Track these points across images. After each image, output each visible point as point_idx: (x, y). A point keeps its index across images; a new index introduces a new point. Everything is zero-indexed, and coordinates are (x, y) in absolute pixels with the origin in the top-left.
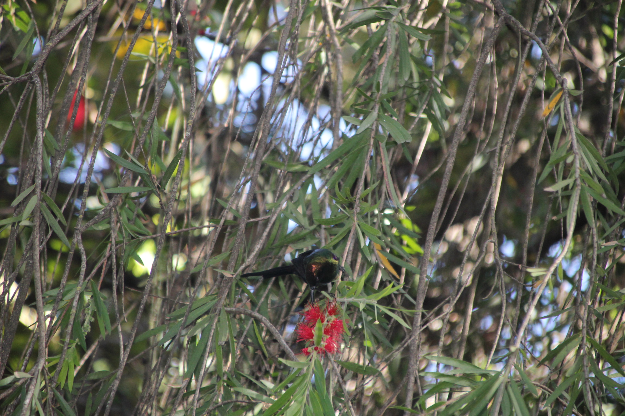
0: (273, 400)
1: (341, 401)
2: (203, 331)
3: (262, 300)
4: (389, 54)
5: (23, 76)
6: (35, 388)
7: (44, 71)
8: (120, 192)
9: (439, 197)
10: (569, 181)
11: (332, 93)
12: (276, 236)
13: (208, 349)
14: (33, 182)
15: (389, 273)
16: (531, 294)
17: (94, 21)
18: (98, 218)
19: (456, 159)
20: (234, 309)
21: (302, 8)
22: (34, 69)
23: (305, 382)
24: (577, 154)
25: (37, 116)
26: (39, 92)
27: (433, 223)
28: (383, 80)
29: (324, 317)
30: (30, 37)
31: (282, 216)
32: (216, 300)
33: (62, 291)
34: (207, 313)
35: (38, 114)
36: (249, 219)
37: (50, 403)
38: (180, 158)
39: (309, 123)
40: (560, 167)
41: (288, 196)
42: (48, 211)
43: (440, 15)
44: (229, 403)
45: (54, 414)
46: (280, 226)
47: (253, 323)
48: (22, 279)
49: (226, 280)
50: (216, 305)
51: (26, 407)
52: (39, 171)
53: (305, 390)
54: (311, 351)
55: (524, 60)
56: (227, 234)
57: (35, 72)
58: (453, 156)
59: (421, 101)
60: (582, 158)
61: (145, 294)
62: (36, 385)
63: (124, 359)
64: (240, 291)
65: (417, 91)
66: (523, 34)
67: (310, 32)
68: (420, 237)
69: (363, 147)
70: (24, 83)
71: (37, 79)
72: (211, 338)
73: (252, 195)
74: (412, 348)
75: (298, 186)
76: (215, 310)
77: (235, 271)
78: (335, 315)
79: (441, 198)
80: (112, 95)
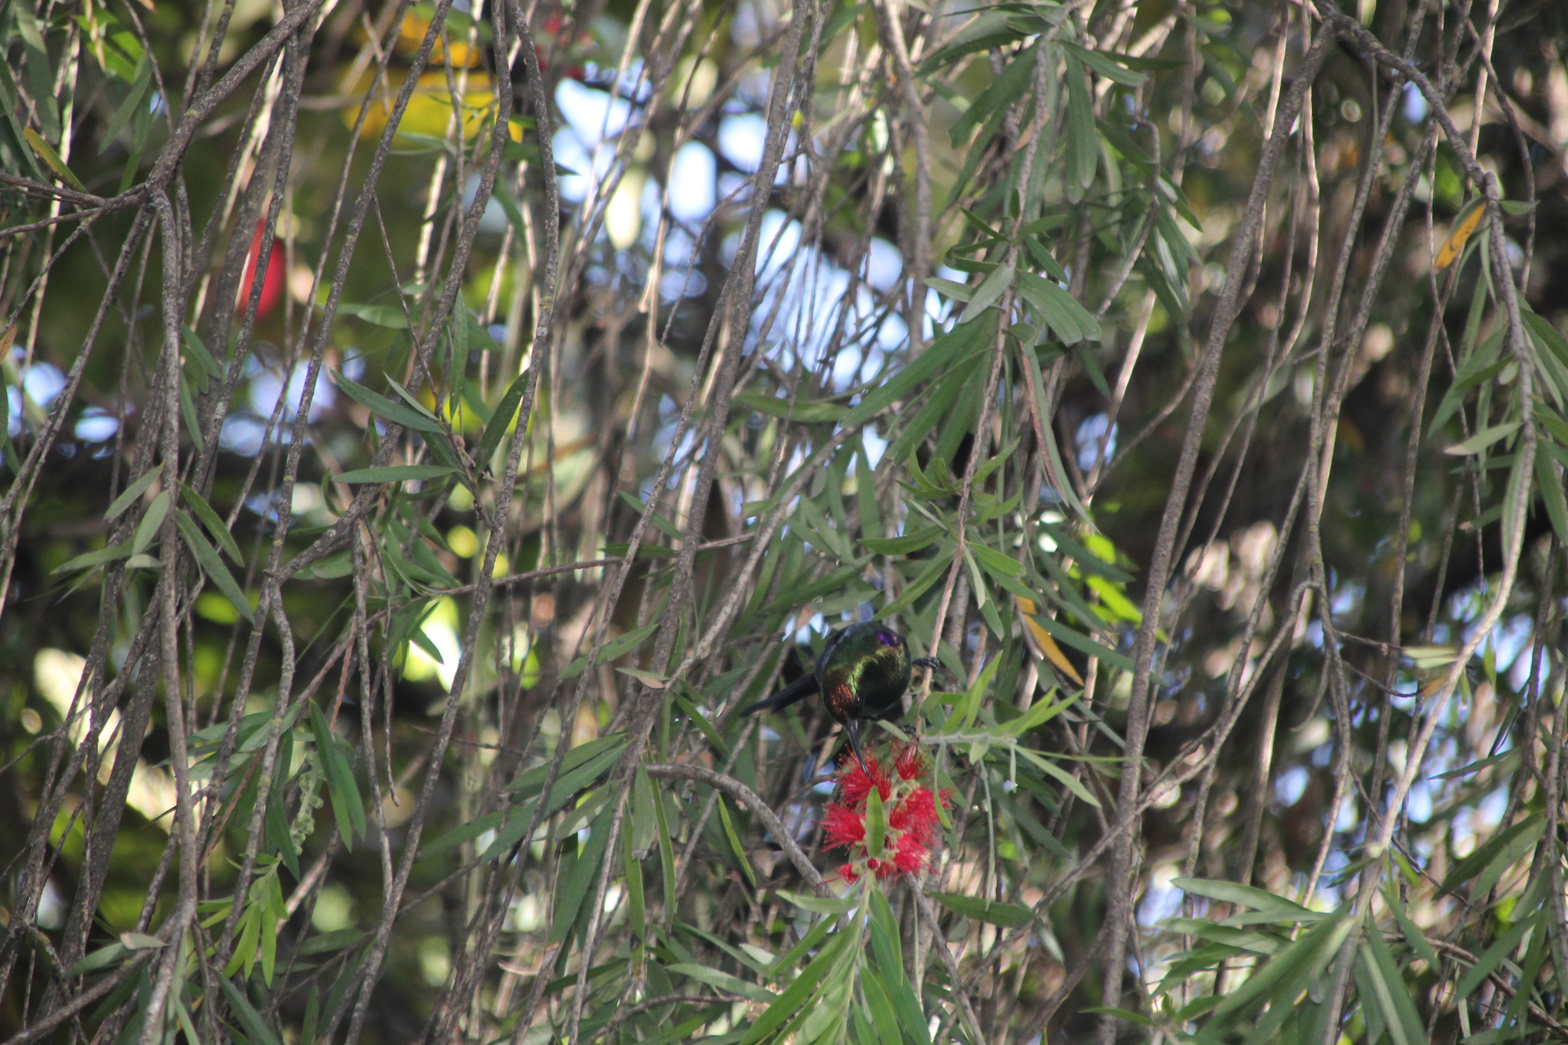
0: (774, 995)
1: (945, 995)
2: (592, 824)
3: (741, 744)
4: (1041, 123)
5: (127, 195)
6: (173, 971)
7: (180, 179)
8: (376, 481)
9: (1178, 478)
10: (1506, 430)
11: (903, 222)
12: (770, 586)
13: (606, 869)
14: (157, 460)
15: (1058, 671)
16: (1416, 720)
17: (301, 53)
18: (322, 546)
19: (1219, 380)
20: (669, 768)
21: (822, 10)
22: (155, 175)
23: (849, 948)
24: (1525, 360)
25: (165, 292)
26: (169, 233)
27: (1166, 541)
28: (1028, 188)
29: (889, 787)
30: (141, 95)
31: (785, 532)
32: (624, 746)
33: (234, 730)
34: (601, 780)
35: (167, 288)
36: (702, 542)
37: (212, 1009)
38: (523, 393)
39: (849, 298)
40: (1484, 394)
41: (799, 483)
42: (198, 531)
43: (1172, 21)
44: (662, 1004)
45: (223, 1040)
46: (780, 558)
47: (717, 802)
48: (131, 701)
49: (648, 695)
50: (624, 758)
51: (152, 1020)
52: (172, 430)
53: (850, 967)
54: (861, 871)
55: (1384, 130)
56: (649, 580)
57: (157, 183)
58: (1211, 372)
59: (1128, 239)
60: (1537, 374)
61: (443, 735)
62: (175, 964)
63: (393, 897)
64: (685, 723)
65: (1117, 216)
66: (1383, 64)
67: (846, 72)
68: (1132, 579)
69: (981, 356)
70: (130, 211)
71: (162, 201)
72: (612, 842)
73: (709, 482)
74: (1118, 856)
75: (823, 459)
76: (623, 771)
77: (670, 673)
78: (916, 778)
79: (1182, 479)
80: (349, 237)
